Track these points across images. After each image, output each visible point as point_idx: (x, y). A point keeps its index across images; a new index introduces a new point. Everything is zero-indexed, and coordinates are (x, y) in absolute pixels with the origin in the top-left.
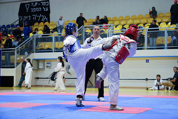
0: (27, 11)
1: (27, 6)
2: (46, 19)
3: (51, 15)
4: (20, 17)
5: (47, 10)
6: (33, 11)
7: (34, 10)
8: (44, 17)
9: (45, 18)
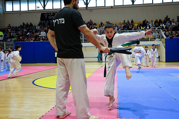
0: (46, 18)
1: (46, 15)
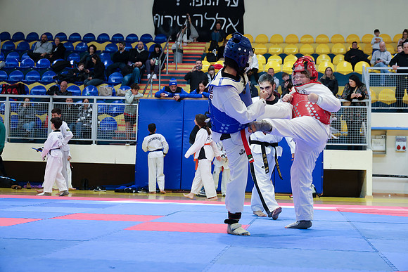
0: (178, 4)
2: (234, 27)
3: (247, 18)
4: (157, 17)
5: (236, 5)
6: (196, 3)
7: (199, 3)
8: (228, 23)
9: (231, 23)
